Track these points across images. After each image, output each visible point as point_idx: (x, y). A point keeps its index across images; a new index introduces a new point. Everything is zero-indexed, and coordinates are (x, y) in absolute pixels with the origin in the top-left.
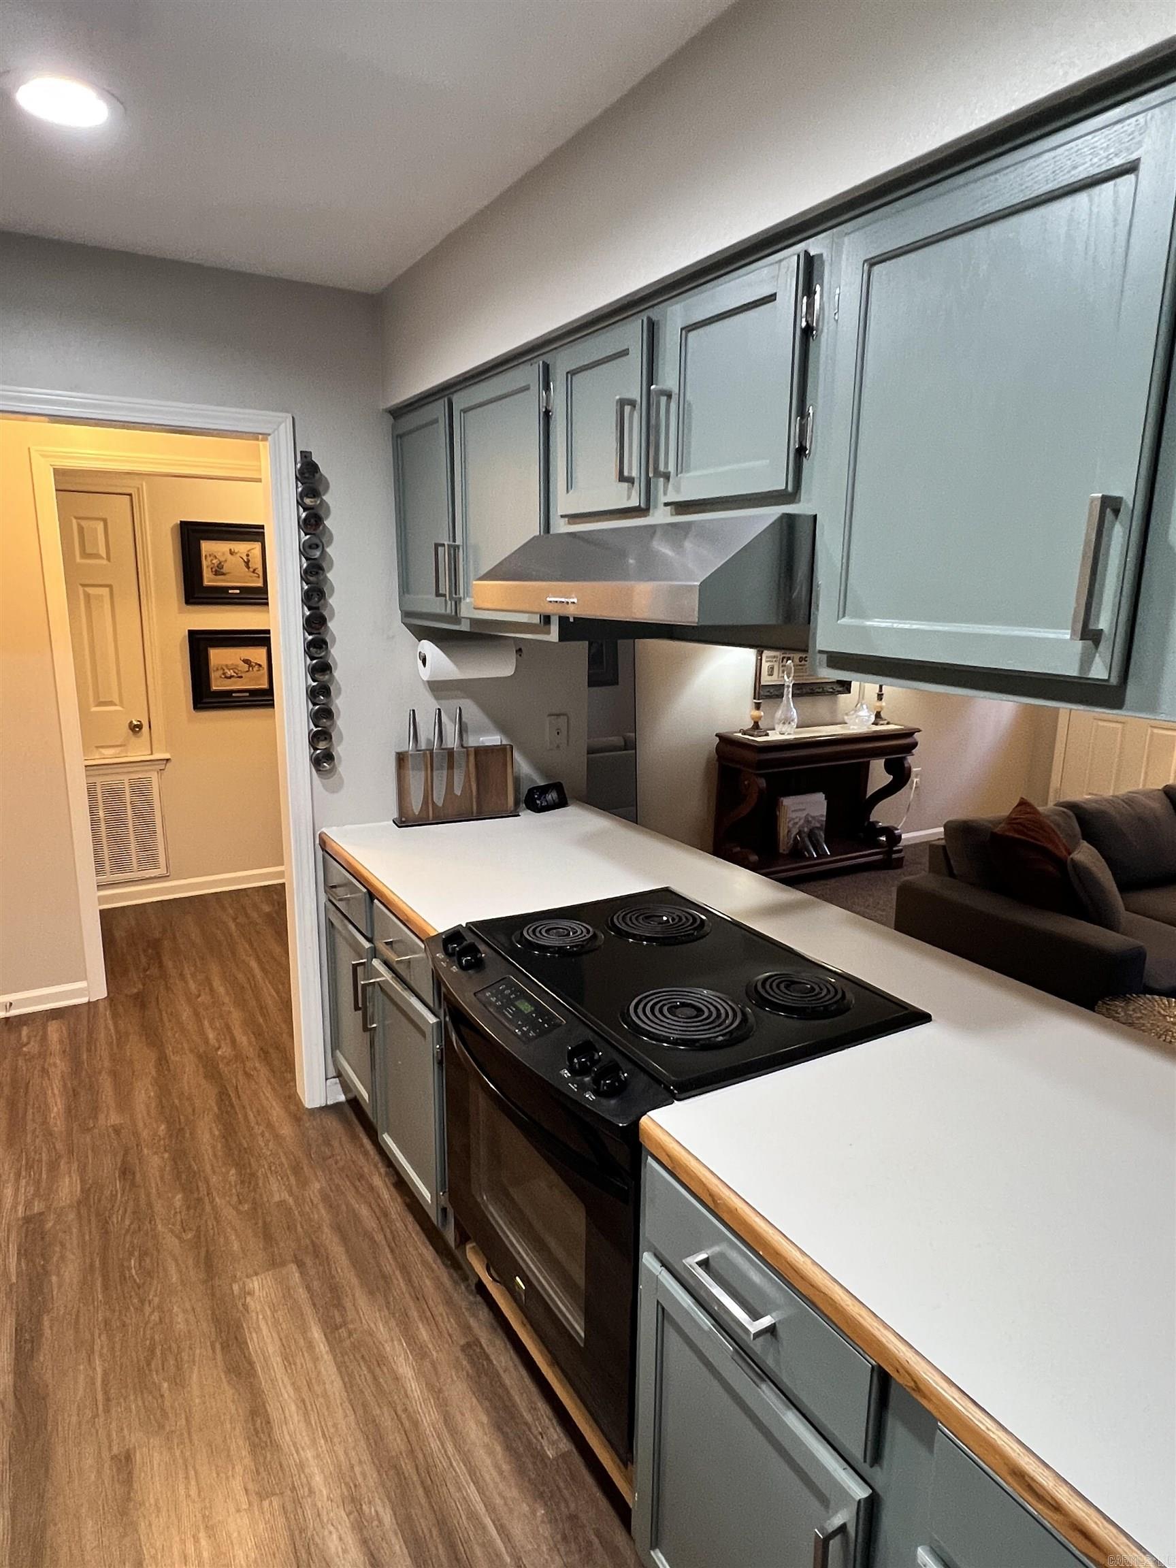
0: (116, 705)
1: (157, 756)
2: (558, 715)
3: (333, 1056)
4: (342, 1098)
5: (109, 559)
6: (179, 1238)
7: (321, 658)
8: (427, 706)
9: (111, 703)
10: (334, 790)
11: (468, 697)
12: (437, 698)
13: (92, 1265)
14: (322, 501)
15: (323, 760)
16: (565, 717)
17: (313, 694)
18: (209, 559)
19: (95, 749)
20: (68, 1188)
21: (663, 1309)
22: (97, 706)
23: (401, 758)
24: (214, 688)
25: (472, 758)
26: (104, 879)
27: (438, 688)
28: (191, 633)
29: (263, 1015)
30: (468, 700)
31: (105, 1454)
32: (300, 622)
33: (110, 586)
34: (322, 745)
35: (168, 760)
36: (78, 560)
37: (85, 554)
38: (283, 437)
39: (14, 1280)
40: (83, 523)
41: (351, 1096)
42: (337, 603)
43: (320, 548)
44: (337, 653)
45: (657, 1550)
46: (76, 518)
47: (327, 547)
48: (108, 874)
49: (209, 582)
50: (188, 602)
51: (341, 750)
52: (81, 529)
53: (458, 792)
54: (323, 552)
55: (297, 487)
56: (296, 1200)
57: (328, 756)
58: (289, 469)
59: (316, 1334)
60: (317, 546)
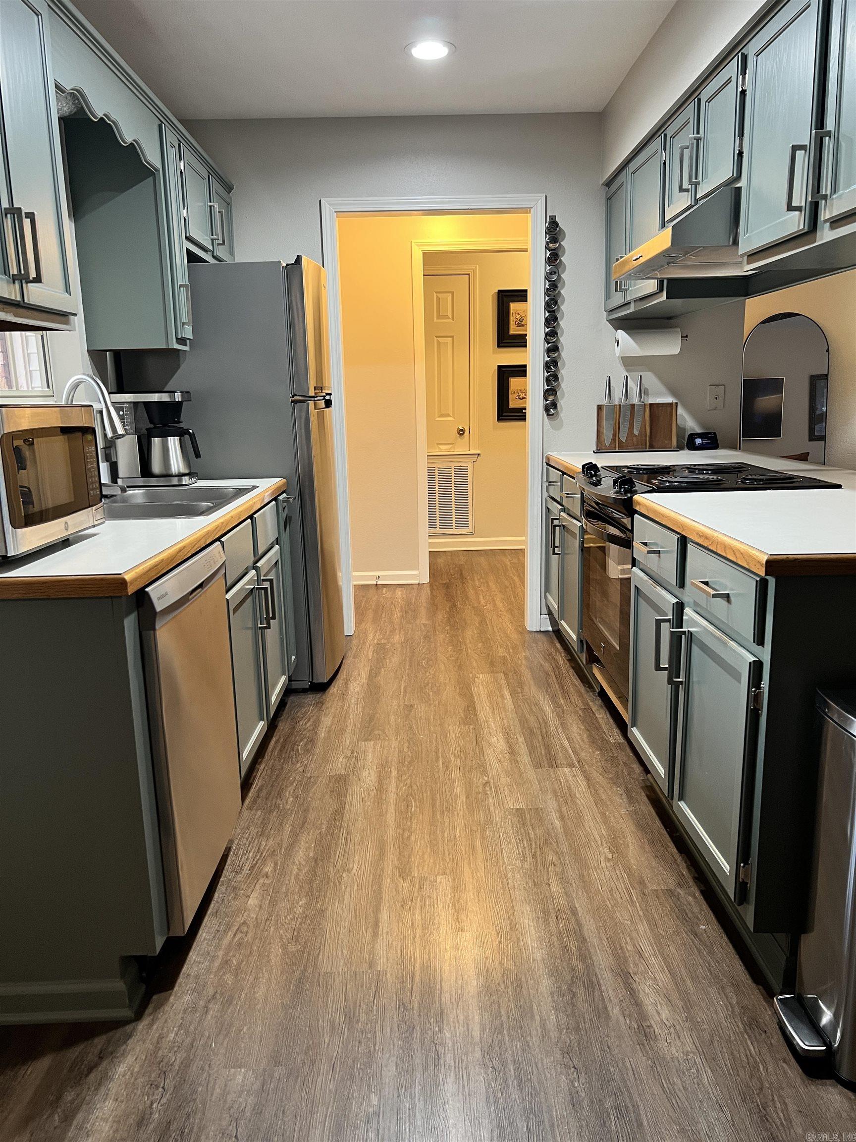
0: (451, 417)
1: (472, 452)
2: (718, 385)
3: (546, 597)
4: (550, 629)
5: (453, 319)
6: (448, 659)
7: (553, 342)
8: (619, 374)
9: (448, 415)
10: (557, 428)
11: (649, 371)
12: (627, 371)
13: (405, 660)
14: (560, 245)
15: (551, 408)
16: (723, 387)
17: (547, 366)
18: (514, 315)
19: (436, 445)
20: (398, 638)
21: (638, 588)
22: (439, 417)
23: (600, 408)
24: (511, 406)
25: (648, 410)
26: (433, 531)
27: (629, 362)
28: (499, 367)
29: (515, 597)
30: (650, 373)
31: (402, 704)
32: (543, 321)
33: (452, 337)
34: (551, 398)
35: (479, 454)
36: (435, 320)
37: (439, 316)
38: (539, 208)
39: (370, 658)
40: (439, 295)
41: (556, 628)
42: (566, 308)
43: (557, 274)
44: (565, 340)
45: (635, 728)
46: (436, 292)
47: (562, 274)
48: (438, 529)
49: (514, 331)
50: (499, 346)
51: (562, 403)
52: (438, 299)
53: (636, 432)
54: (559, 276)
55: (546, 238)
56: (511, 657)
57: (554, 405)
58: (542, 227)
59: (507, 693)
60: (555, 273)
